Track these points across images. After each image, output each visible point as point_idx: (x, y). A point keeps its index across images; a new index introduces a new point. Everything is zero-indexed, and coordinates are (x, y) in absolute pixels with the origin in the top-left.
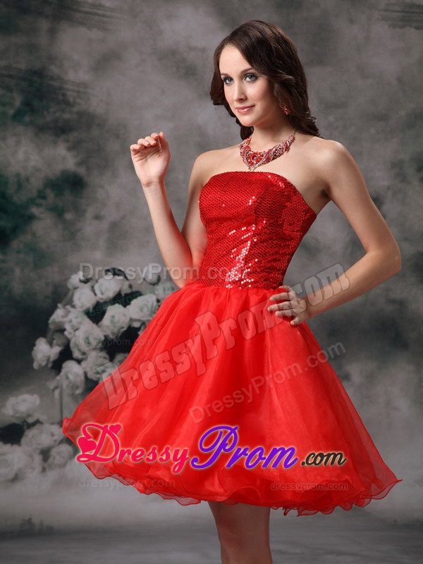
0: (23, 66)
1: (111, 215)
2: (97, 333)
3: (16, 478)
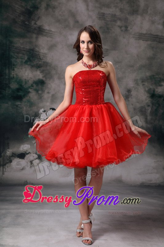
1: (52, 92)
3: (23, 169)
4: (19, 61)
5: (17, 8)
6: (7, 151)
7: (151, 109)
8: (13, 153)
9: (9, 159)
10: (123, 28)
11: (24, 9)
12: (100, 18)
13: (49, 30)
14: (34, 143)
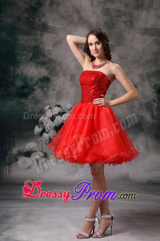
0: (33, 45)
1: (57, 89)
2: (53, 124)
3: (29, 168)
4: (23, 58)
5: (22, 5)
6: (13, 150)
7: (158, 104)
8: (19, 152)
9: (15, 157)
10: (128, 23)
11: (28, 6)
12: (104, 13)
13: (53, 27)
14: (40, 141)
